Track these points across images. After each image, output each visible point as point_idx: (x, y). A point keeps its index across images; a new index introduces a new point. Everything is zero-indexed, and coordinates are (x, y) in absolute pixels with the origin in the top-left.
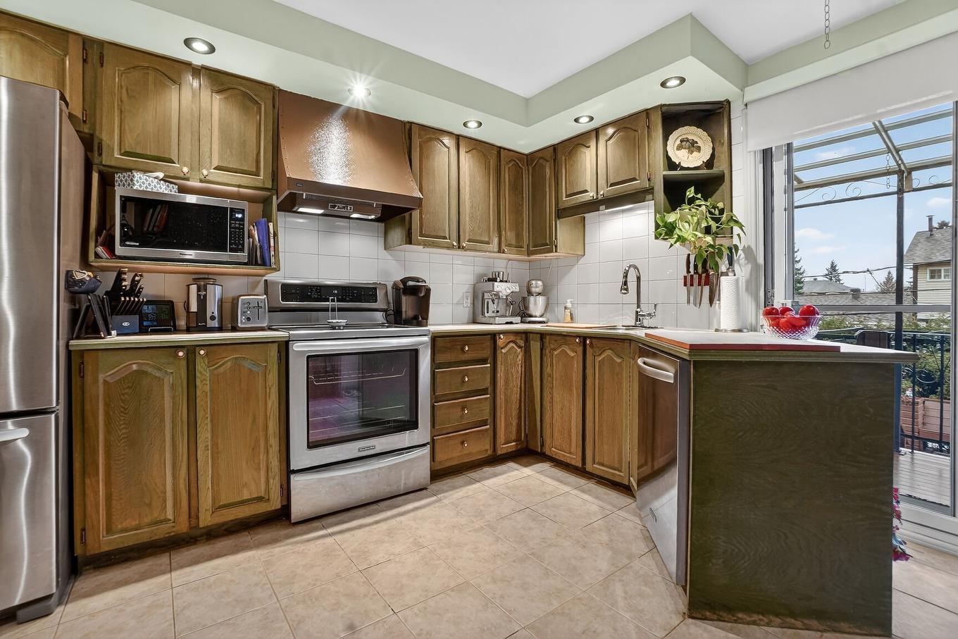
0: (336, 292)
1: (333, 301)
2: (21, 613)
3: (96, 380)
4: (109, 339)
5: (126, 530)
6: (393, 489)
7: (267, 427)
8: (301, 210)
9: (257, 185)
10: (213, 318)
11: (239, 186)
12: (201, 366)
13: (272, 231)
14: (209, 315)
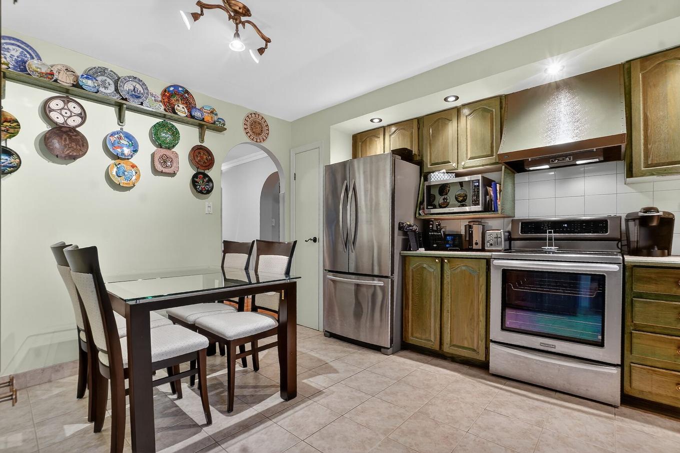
0: (566, 225)
1: (550, 232)
2: (382, 350)
3: (409, 269)
4: (418, 252)
5: (417, 338)
6: (574, 390)
7: (479, 309)
8: (531, 169)
9: (492, 162)
10: (477, 244)
11: (483, 165)
12: (446, 267)
13: (498, 189)
14: (474, 242)
